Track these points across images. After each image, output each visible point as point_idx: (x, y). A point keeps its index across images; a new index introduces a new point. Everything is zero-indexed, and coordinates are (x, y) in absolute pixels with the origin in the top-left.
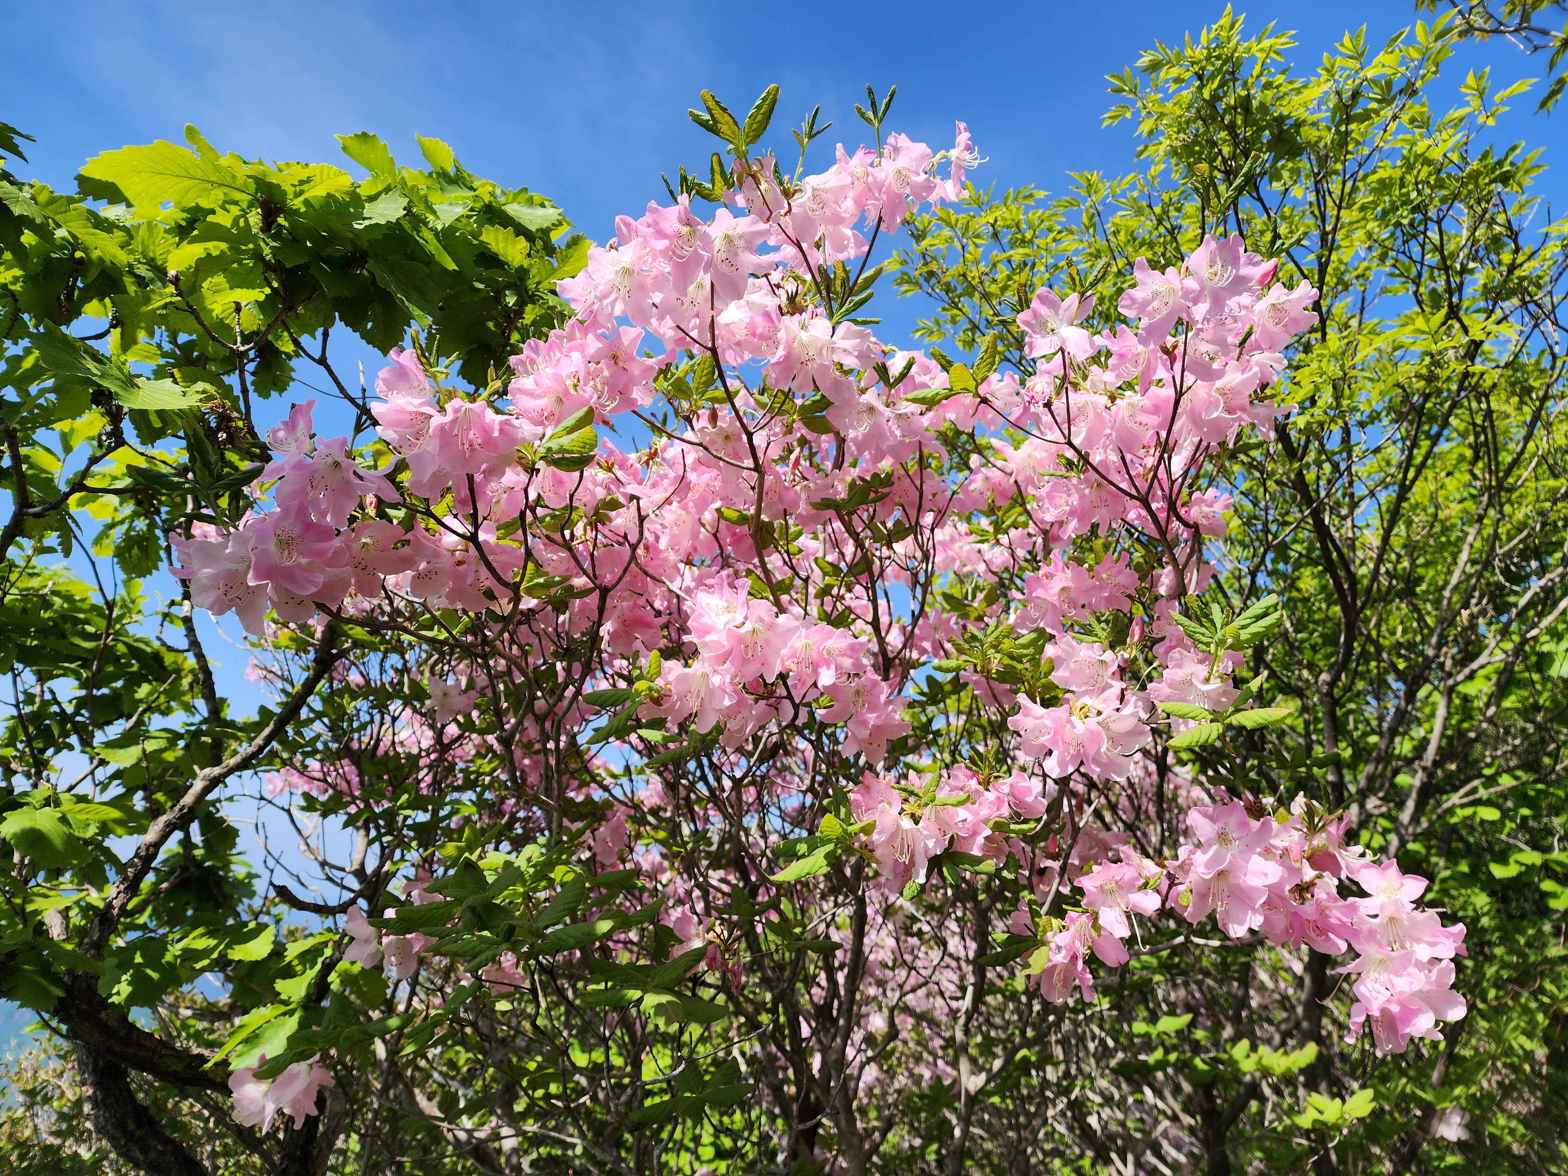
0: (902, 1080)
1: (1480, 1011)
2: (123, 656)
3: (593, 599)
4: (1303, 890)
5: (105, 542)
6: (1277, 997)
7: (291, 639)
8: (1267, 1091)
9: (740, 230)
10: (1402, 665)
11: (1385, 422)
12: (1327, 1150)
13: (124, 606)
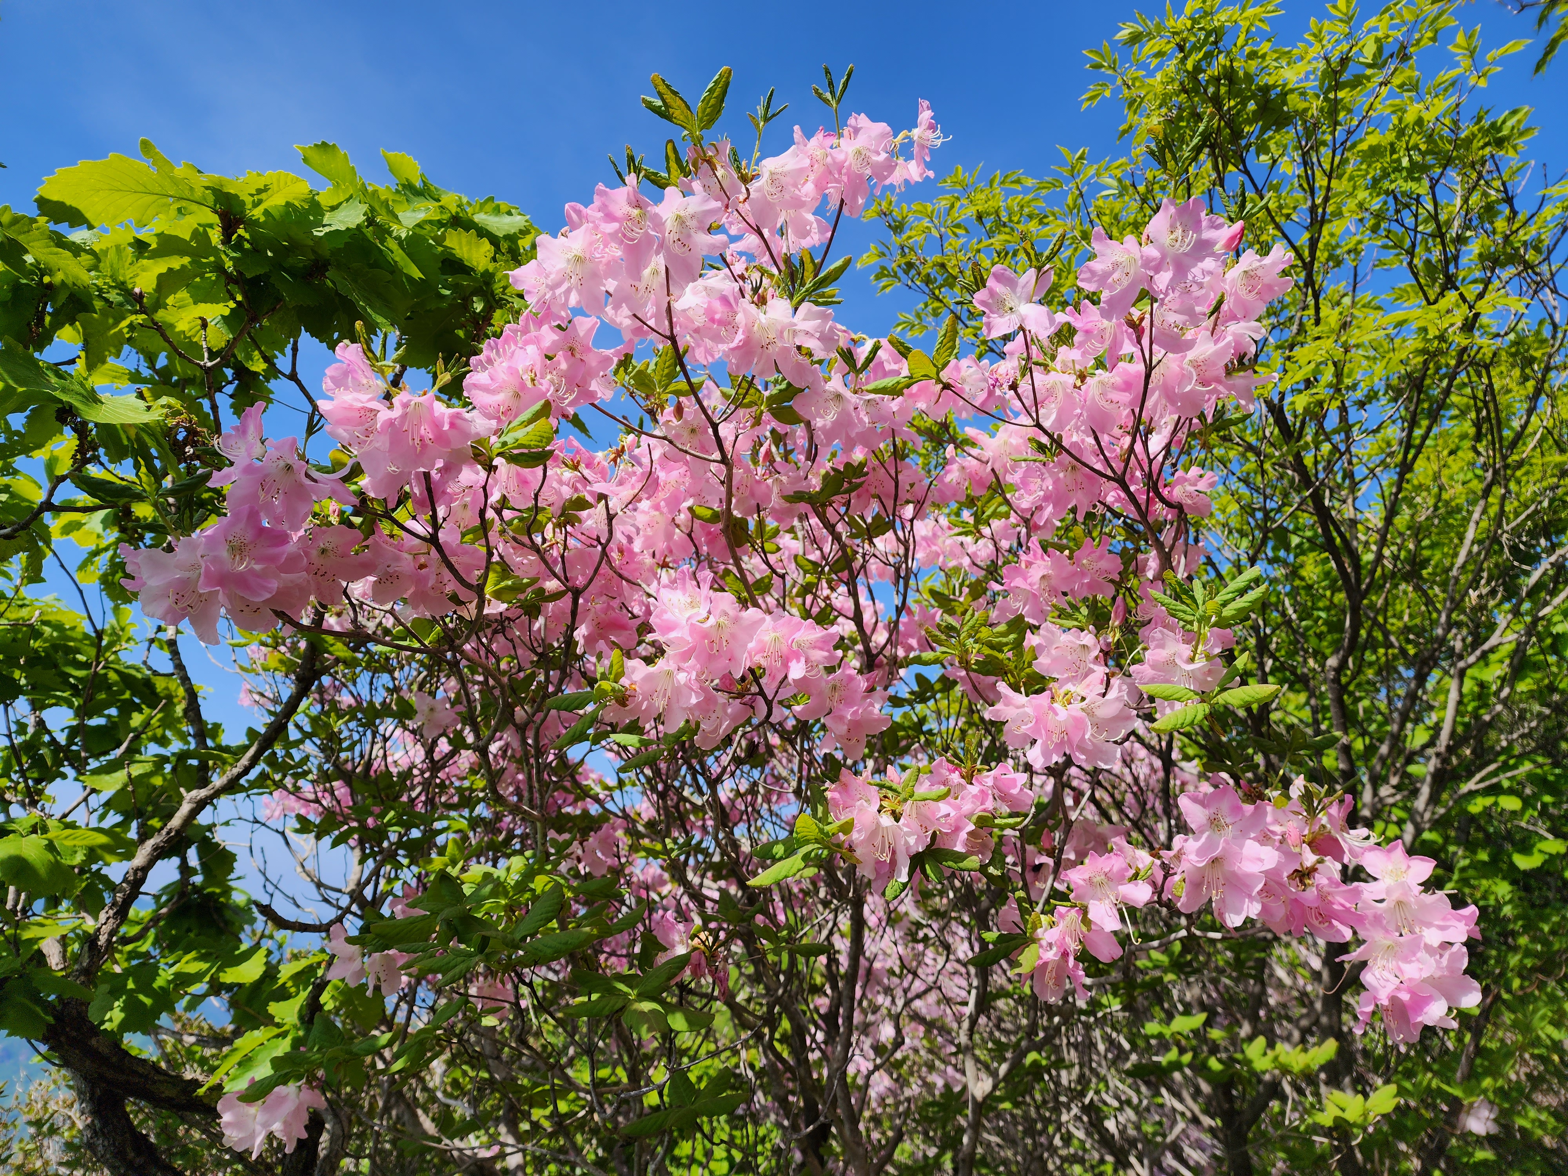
0: (914, 1089)
1: (1504, 1002)
2: (115, 684)
3: (566, 602)
4: (1303, 875)
5: (90, 568)
6: (1295, 994)
7: (281, 661)
8: (1288, 1089)
9: (691, 210)
10: (1412, 651)
11: (1383, 402)
12: (1351, 1149)
13: (114, 633)
